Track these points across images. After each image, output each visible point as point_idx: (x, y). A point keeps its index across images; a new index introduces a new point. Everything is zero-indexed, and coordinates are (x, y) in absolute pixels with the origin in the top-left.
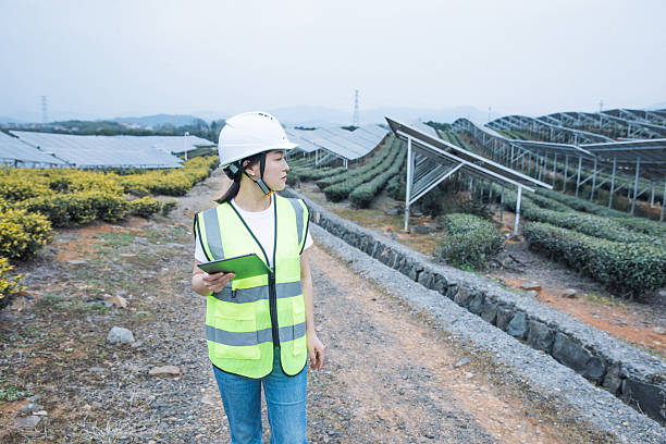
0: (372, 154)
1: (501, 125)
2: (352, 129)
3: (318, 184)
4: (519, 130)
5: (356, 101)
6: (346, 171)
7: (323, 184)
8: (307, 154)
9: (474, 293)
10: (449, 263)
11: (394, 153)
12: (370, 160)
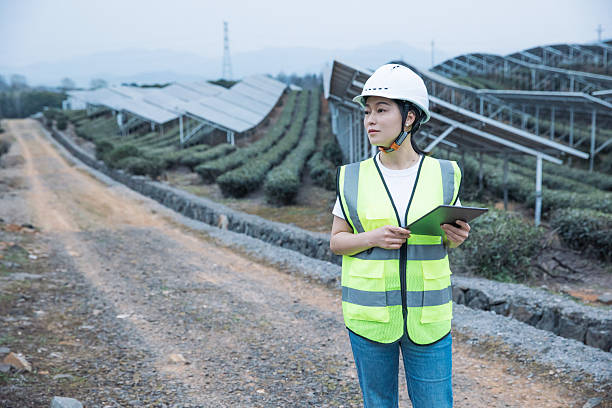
0: (265, 123)
1: (454, 70)
2: (226, 84)
3: (200, 173)
4: (480, 76)
5: (226, 39)
6: (234, 150)
7: (208, 171)
8: (158, 126)
9: (539, 312)
10: (478, 273)
11: (300, 119)
12: (265, 132)
